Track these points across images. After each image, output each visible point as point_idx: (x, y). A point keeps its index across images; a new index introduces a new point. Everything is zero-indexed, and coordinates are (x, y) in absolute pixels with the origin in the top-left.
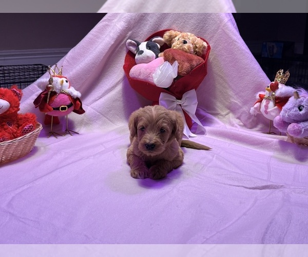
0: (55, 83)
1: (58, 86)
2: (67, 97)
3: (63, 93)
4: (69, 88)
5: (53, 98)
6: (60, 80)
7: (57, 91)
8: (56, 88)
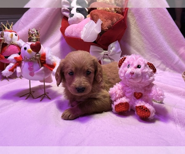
0: (6, 36)
1: (9, 39)
2: (16, 47)
3: (13, 44)
4: (18, 40)
5: (5, 48)
6: (10, 34)
7: (8, 43)
8: (7, 41)
